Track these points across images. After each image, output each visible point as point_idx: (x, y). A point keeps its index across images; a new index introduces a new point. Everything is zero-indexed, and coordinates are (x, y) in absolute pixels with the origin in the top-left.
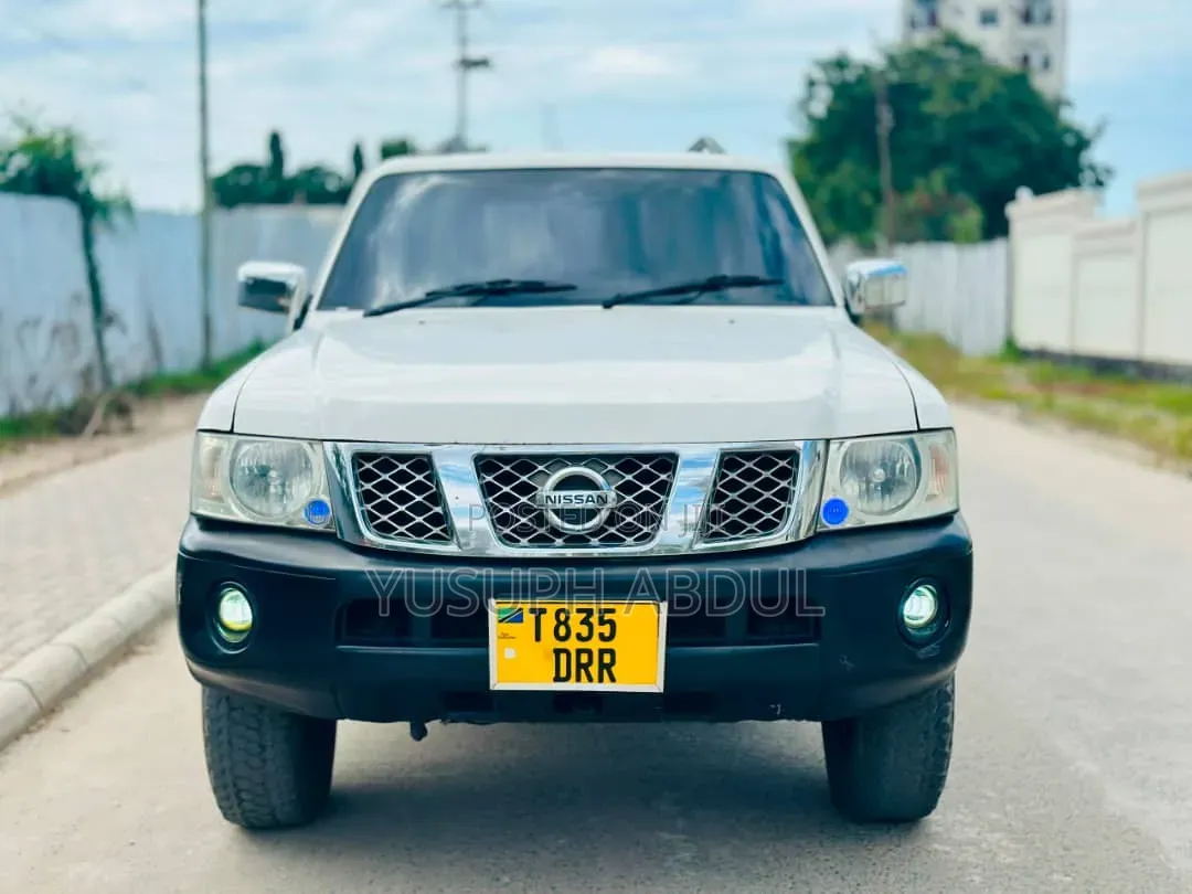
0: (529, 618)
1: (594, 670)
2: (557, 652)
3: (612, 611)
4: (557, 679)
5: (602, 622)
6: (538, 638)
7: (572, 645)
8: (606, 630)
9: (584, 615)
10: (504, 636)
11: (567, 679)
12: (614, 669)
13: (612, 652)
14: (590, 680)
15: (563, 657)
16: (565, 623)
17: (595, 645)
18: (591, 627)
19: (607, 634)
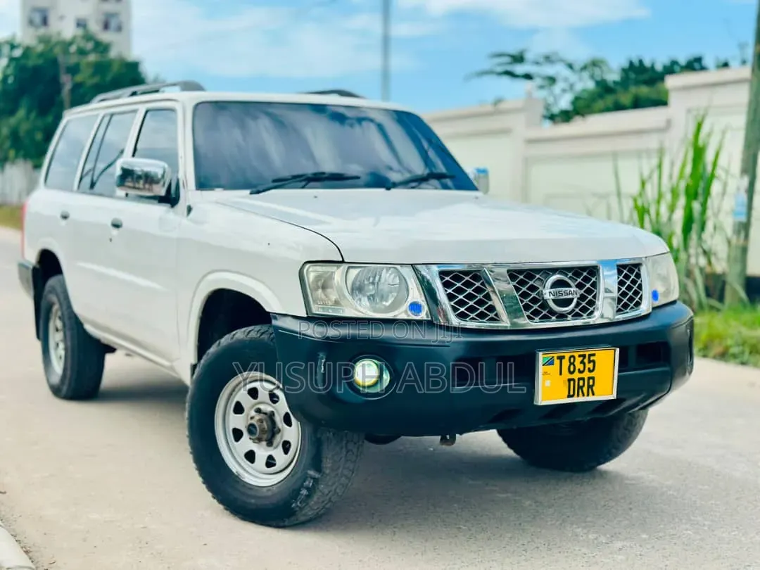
0: (557, 362)
1: (585, 389)
2: (569, 380)
3: (594, 355)
4: (569, 396)
5: (590, 362)
6: (561, 374)
7: (576, 376)
8: (591, 366)
9: (581, 358)
10: (545, 373)
11: (573, 396)
12: (594, 388)
13: (593, 378)
14: (583, 395)
15: (572, 382)
16: (573, 364)
17: (586, 375)
18: (584, 364)
19: (591, 369)
